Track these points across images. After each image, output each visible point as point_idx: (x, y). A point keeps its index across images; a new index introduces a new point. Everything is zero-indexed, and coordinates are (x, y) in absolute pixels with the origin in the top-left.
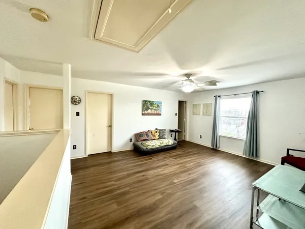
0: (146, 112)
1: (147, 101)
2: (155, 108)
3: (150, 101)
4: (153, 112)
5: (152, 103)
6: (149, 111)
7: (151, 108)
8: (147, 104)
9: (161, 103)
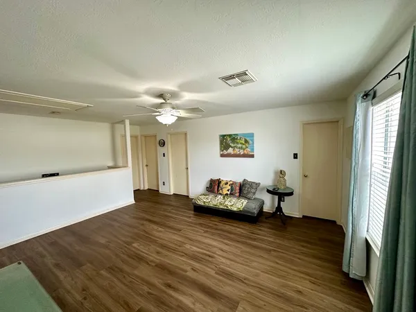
0: (225, 152)
1: (225, 135)
2: (240, 146)
3: (230, 136)
4: (237, 151)
5: (234, 138)
6: (230, 151)
7: (232, 145)
8: (226, 140)
9: (252, 135)
